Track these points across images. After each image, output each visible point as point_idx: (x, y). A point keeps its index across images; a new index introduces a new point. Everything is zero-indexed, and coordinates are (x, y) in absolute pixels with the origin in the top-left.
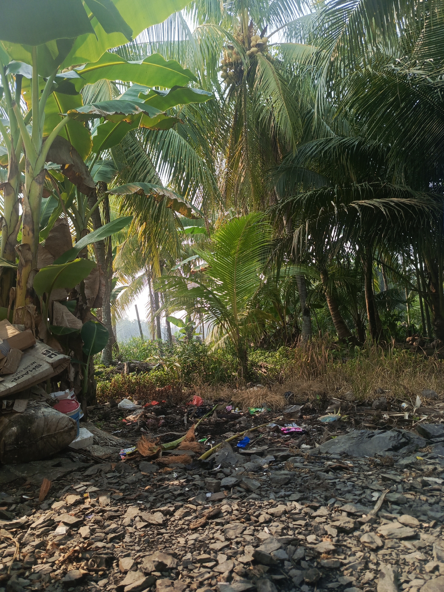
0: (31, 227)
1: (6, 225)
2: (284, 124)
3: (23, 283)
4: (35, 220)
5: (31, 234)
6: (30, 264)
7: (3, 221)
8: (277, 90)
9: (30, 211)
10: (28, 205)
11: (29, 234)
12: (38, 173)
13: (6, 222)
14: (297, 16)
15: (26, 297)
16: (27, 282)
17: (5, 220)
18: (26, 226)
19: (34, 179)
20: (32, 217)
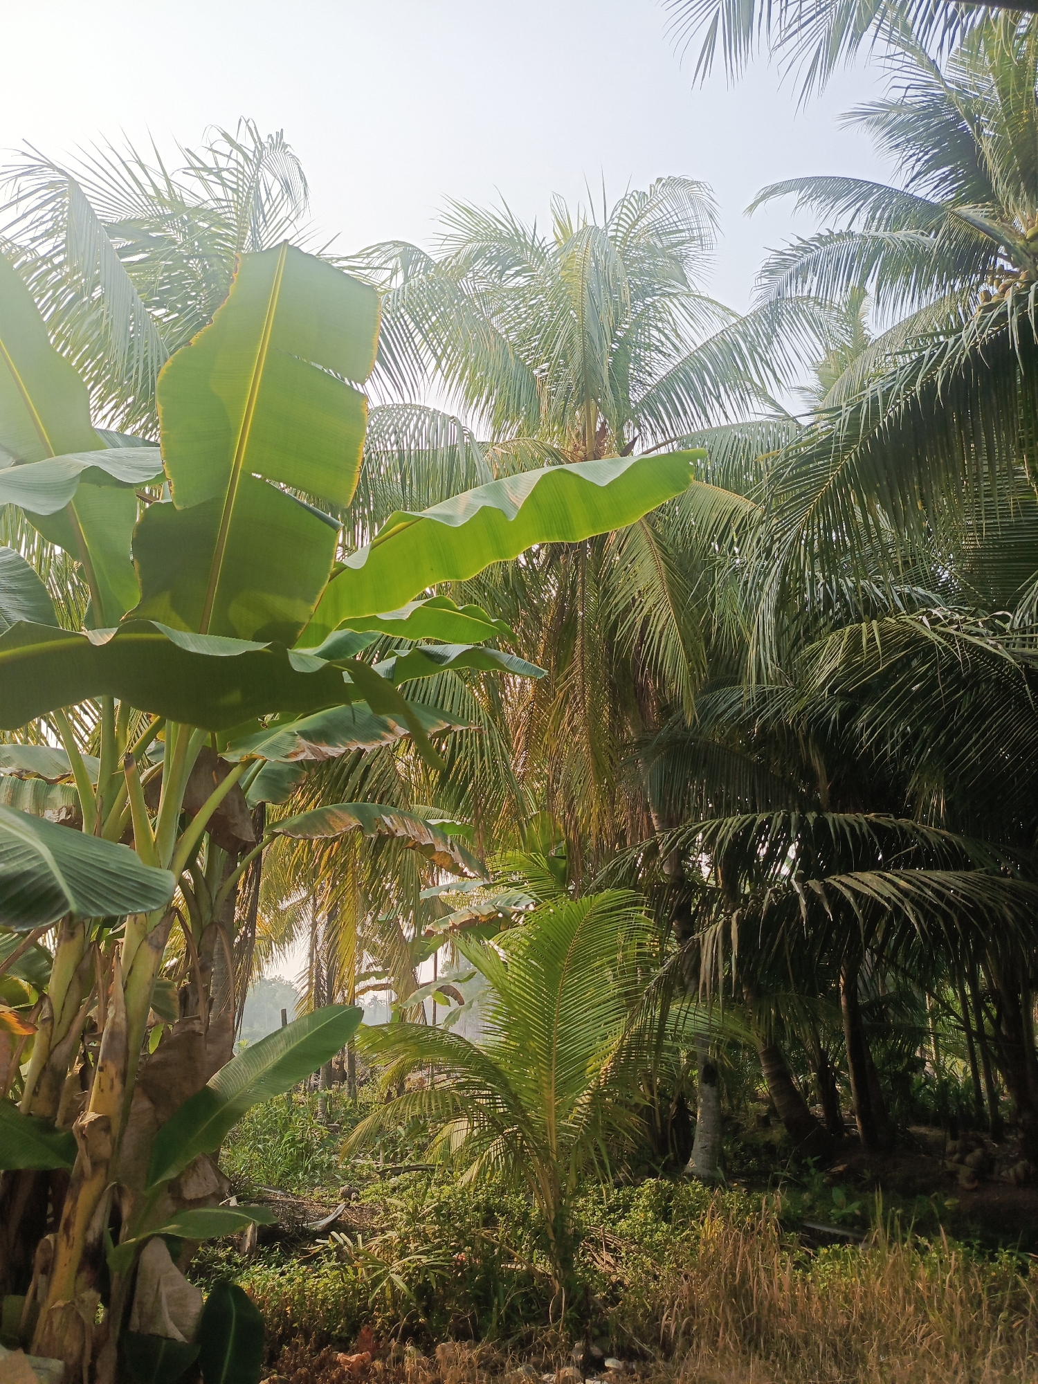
0: (121, 1066)
1: (51, 1018)
2: (672, 657)
3: (76, 1230)
4: (132, 1047)
5: (118, 1086)
6: (102, 1171)
7: (46, 1006)
8: (658, 582)
9: (124, 1024)
10: (122, 1005)
11: (112, 1087)
12: (157, 922)
13: (52, 1010)
14: (699, 425)
15: (79, 1271)
16: (87, 1227)
17: (51, 1005)
18: (109, 1063)
19: (146, 938)
20: (127, 1039)
